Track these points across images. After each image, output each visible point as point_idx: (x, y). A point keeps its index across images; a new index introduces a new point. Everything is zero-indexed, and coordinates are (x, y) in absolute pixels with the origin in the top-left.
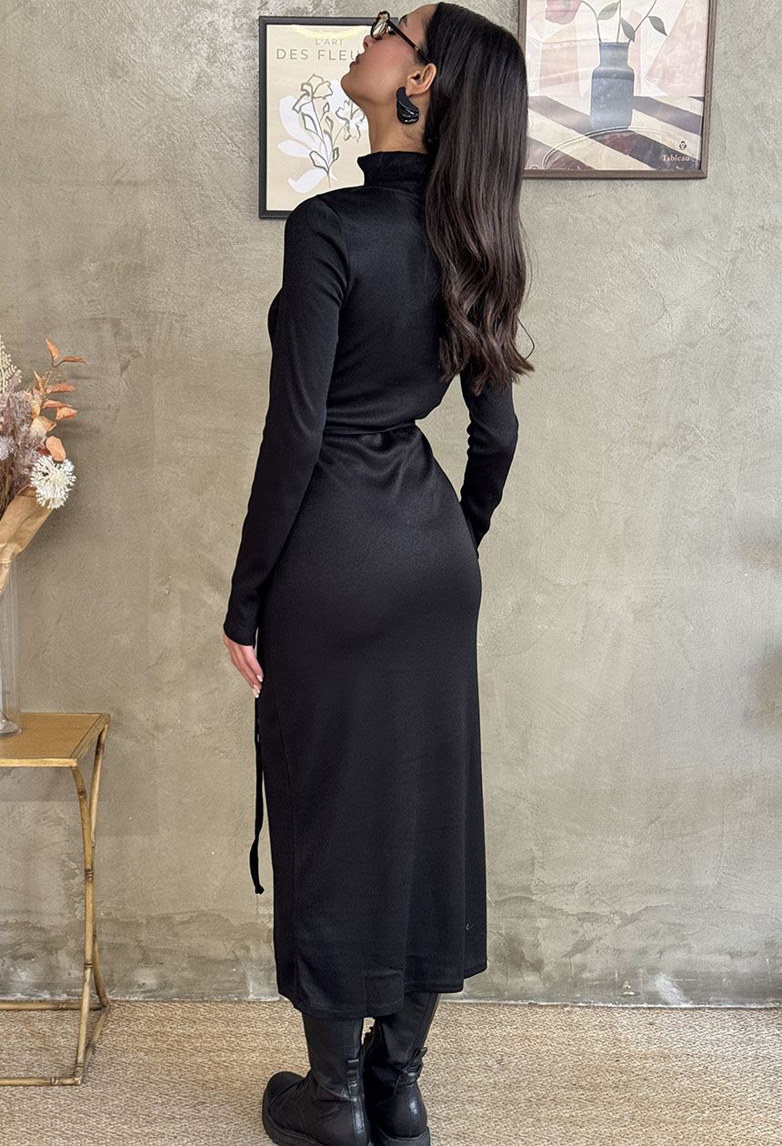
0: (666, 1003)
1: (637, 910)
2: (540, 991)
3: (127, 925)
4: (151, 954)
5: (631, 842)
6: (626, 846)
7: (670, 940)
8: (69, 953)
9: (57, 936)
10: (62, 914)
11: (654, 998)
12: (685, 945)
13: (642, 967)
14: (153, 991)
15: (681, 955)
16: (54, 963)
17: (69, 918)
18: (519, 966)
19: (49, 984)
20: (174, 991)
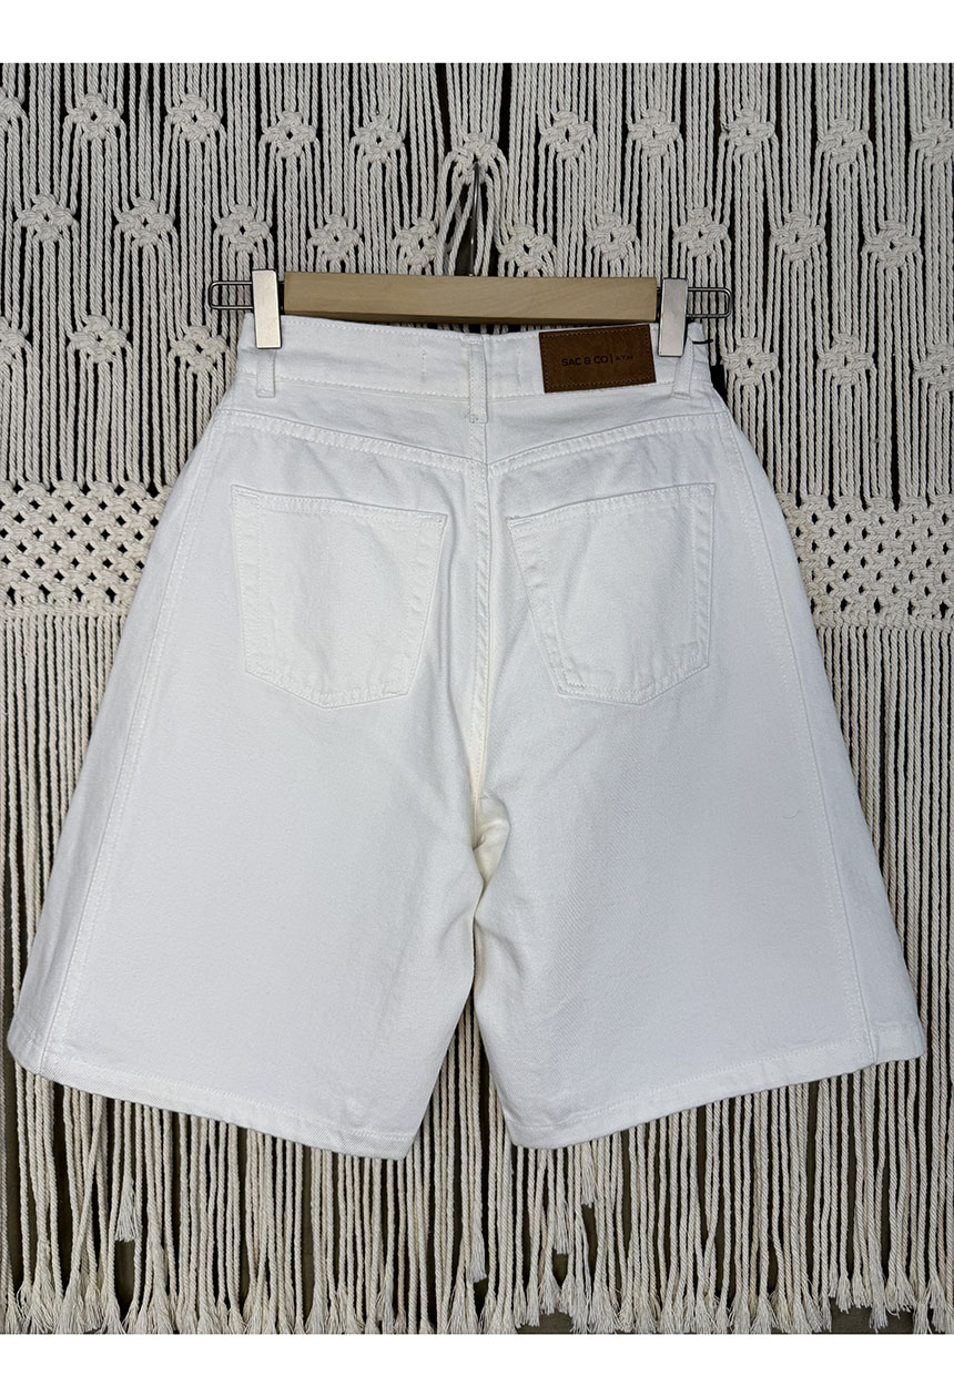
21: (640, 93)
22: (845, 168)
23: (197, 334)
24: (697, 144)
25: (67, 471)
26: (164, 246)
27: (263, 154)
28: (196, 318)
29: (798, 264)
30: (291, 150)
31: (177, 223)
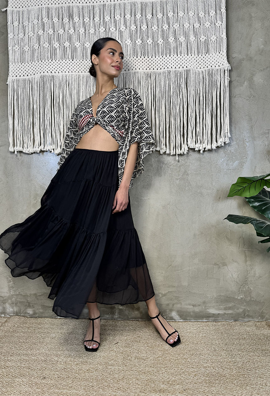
0: (175, 320)
1: (166, 292)
2: (139, 316)
3: (24, 296)
4: (31, 304)
5: (164, 272)
6: (162, 273)
7: (176, 301)
8: (9, 304)
9: (6, 299)
10: (7, 293)
11: (172, 318)
12: (180, 303)
13: (167, 309)
14: (31, 315)
15: (179, 306)
16: (5, 307)
17: (9, 294)
18: (133, 309)
19: (4, 312)
20: (37, 315)
21: (126, 12)
22: (149, 19)
23: (77, 43)
24: (133, 18)
25: (64, 59)
26: (73, 33)
27: (84, 22)
28: (77, 41)
29: (144, 31)
30: (87, 21)
31: (75, 31)
